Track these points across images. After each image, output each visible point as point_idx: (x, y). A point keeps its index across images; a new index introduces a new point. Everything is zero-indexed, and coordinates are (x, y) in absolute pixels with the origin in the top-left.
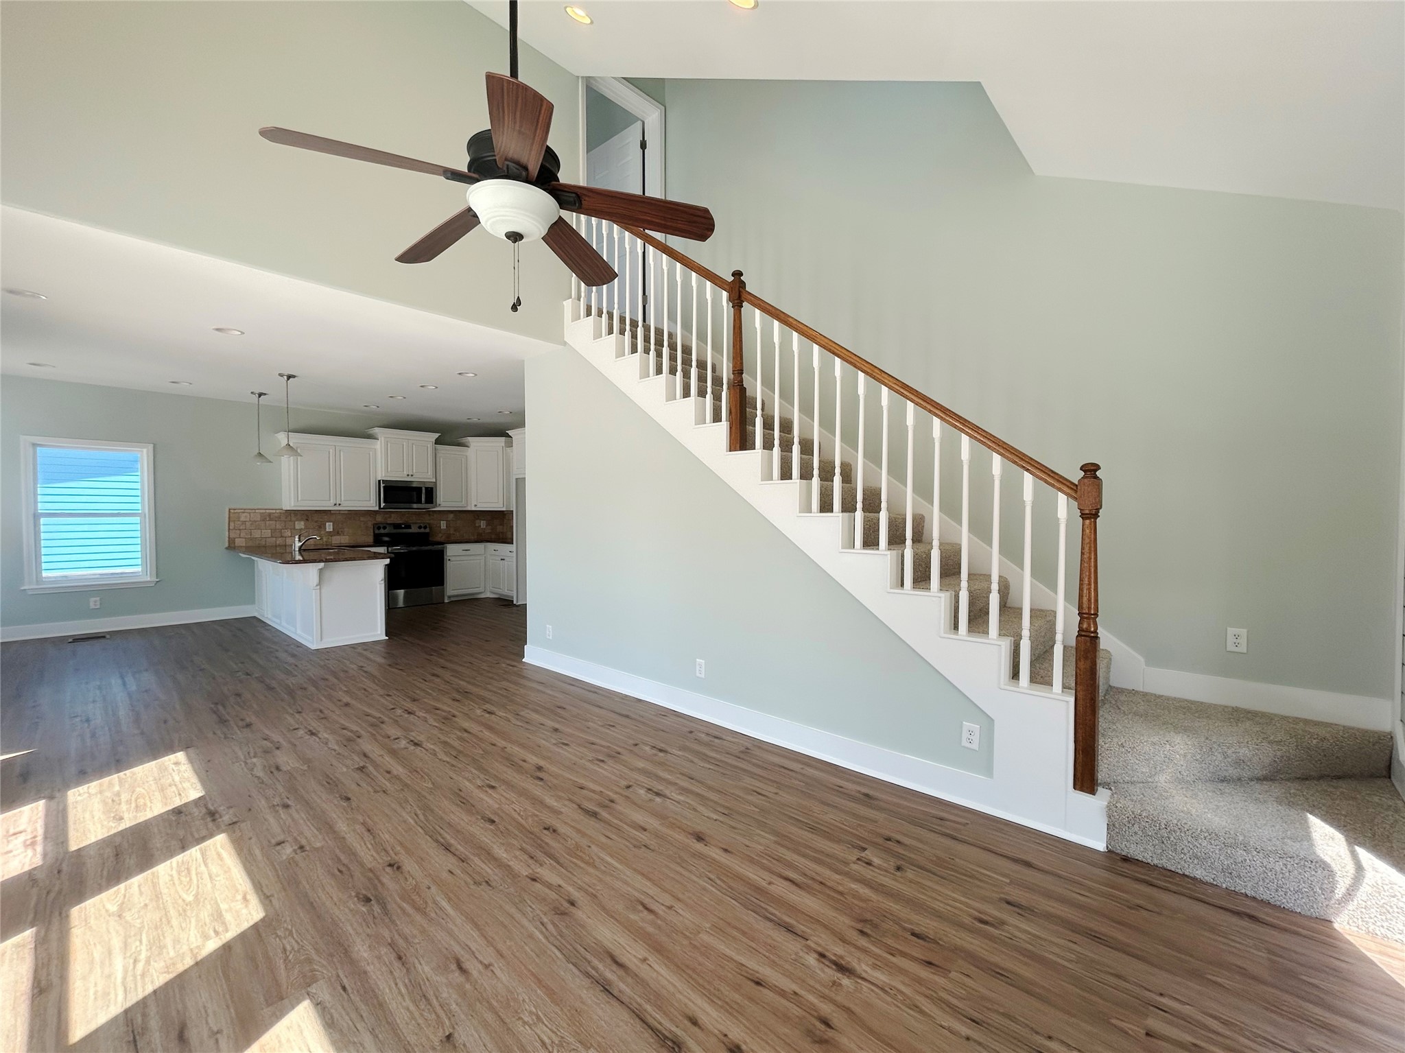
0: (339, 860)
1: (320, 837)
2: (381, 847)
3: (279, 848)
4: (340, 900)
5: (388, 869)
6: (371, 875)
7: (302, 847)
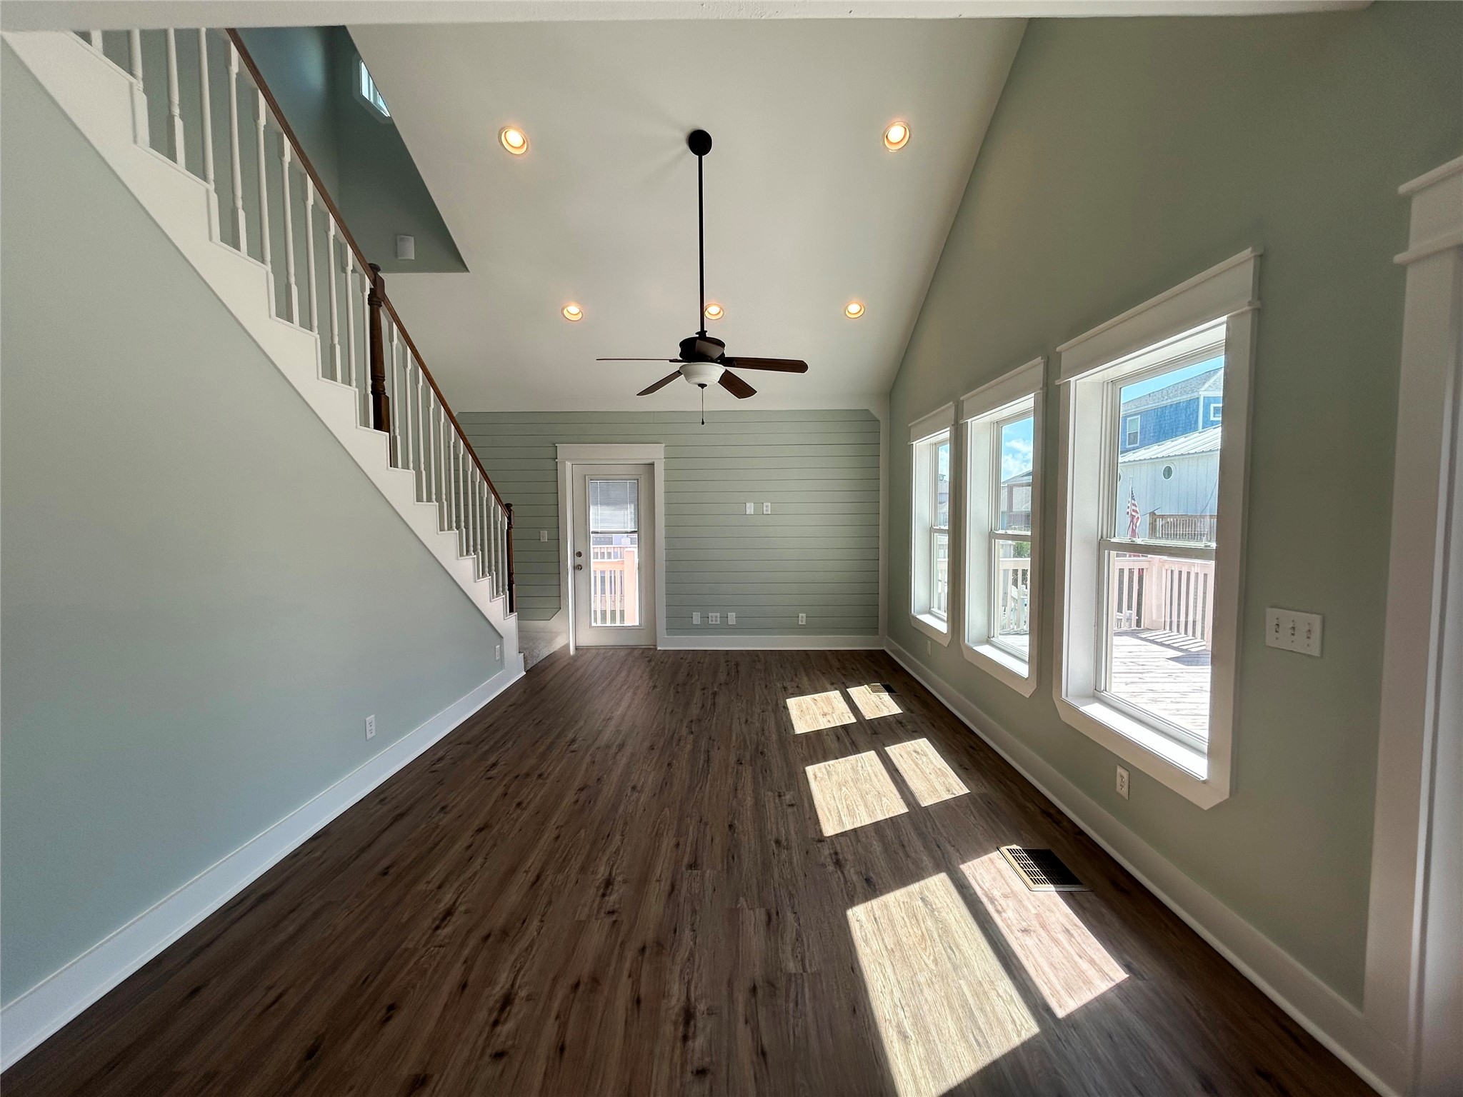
0: (763, 778)
1: (766, 800)
2: (738, 775)
3: (793, 802)
4: (773, 758)
5: (743, 762)
6: (753, 763)
7: (780, 796)
